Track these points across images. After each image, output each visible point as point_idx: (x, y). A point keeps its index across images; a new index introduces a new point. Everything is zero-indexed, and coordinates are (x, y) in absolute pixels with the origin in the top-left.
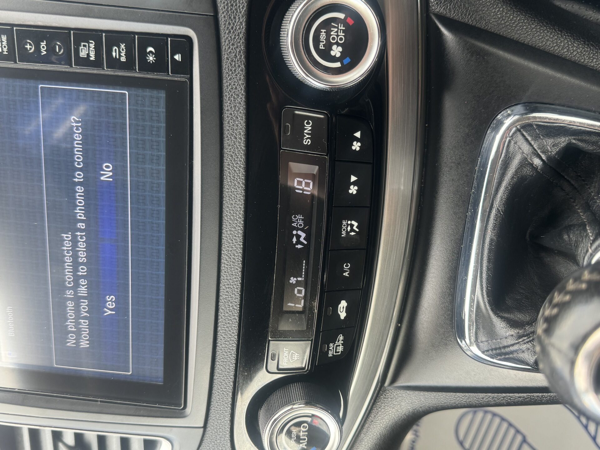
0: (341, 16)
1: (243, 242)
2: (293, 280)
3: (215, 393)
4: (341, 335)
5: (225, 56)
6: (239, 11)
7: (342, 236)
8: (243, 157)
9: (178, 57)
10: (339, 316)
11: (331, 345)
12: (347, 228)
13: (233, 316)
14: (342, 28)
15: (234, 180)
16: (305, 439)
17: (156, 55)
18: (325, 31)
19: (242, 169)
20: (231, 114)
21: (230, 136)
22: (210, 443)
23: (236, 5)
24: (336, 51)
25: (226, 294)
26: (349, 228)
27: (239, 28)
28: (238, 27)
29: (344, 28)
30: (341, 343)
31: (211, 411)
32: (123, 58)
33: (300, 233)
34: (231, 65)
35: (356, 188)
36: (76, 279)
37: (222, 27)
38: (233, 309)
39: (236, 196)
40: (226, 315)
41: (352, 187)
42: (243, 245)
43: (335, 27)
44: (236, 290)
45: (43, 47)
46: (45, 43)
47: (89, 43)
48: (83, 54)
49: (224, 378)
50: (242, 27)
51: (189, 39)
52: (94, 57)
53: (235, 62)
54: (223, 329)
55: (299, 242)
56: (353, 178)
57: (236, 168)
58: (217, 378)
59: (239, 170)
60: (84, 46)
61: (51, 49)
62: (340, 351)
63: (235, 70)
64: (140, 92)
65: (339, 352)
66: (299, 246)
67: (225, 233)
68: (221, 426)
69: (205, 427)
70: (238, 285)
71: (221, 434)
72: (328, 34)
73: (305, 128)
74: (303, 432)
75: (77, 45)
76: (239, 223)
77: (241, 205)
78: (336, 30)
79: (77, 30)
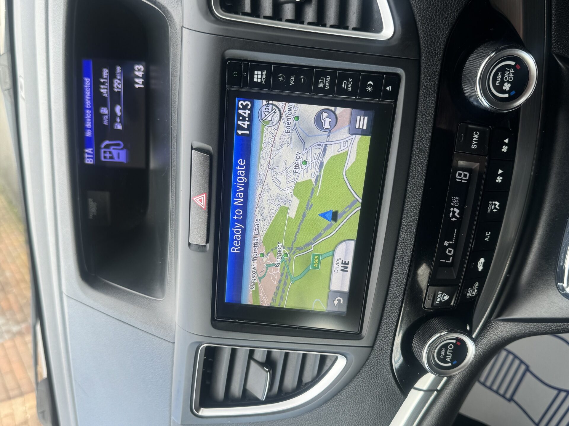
0: (513, 63)
1: (418, 217)
2: (446, 243)
3: (384, 323)
4: (477, 282)
5: (422, 87)
6: (436, 57)
7: (488, 212)
8: (427, 157)
9: (389, 88)
10: (478, 269)
11: (470, 289)
12: (492, 206)
13: (405, 268)
14: (512, 71)
15: (418, 173)
16: (450, 355)
17: (373, 86)
18: (501, 73)
19: (425, 165)
20: (422, 127)
21: (419, 142)
22: (375, 358)
23: (435, 52)
24: (507, 87)
25: (401, 253)
26: (493, 207)
27: (436, 68)
28: (435, 67)
29: (514, 72)
30: (476, 288)
31: (379, 335)
32: (349, 88)
33: (455, 210)
34: (427, 93)
35: (501, 178)
37: (423, 67)
38: (405, 263)
39: (418, 185)
40: (400, 267)
41: (498, 178)
42: (418, 218)
43: (508, 71)
44: (409, 250)
45: (292, 80)
46: (294, 77)
47: (326, 78)
48: (320, 85)
49: (392, 312)
50: (437, 67)
51: (398, 75)
52: (328, 88)
53: (430, 91)
54: (396, 277)
55: (454, 216)
56: (500, 172)
57: (421, 165)
58: (387, 312)
59: (423, 166)
60: (323, 79)
61: (297, 80)
62: (474, 294)
63: (429, 97)
65: (473, 295)
66: (454, 219)
67: (406, 210)
68: (385, 346)
69: (372, 347)
70: (411, 247)
71: (384, 352)
72: (503, 76)
73: (474, 137)
74: (450, 350)
75: (317, 79)
76: (418, 203)
77: (421, 190)
78: (508, 72)
79: (319, 68)
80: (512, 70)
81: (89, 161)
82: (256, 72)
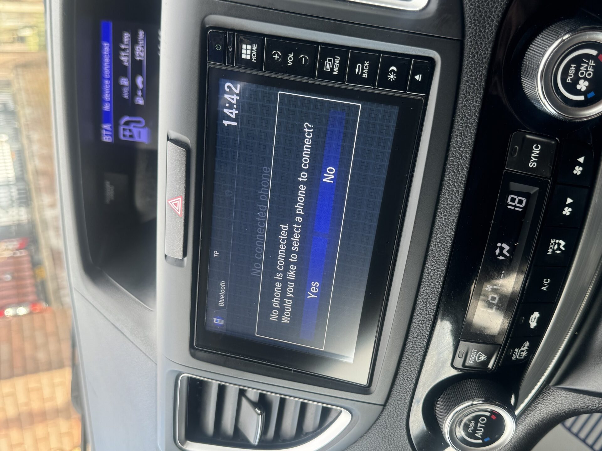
0: (594, 52)
1: (450, 251)
2: (489, 288)
3: (400, 378)
4: (528, 342)
5: (465, 78)
6: (486, 37)
7: (548, 253)
8: (465, 174)
9: (418, 77)
10: (530, 325)
11: (516, 350)
12: (554, 246)
13: (429, 315)
15: (452, 194)
16: (481, 430)
17: (397, 73)
18: (575, 66)
19: (462, 184)
20: (461, 133)
21: (456, 153)
22: (387, 419)
23: (485, 32)
24: (583, 85)
25: (425, 294)
26: (556, 247)
27: (485, 54)
28: (483, 52)
29: (594, 65)
30: (526, 349)
31: (392, 392)
32: (365, 75)
33: (504, 245)
34: (470, 87)
35: (570, 210)
36: (287, 264)
37: (467, 51)
38: (429, 309)
39: (452, 209)
40: (423, 313)
41: (566, 209)
42: (450, 253)
43: (585, 63)
44: (435, 292)
45: (290, 59)
46: (293, 55)
47: (335, 58)
48: (327, 68)
49: (411, 367)
50: (487, 52)
51: (431, 60)
52: (337, 72)
53: (474, 85)
54: (417, 324)
55: (501, 254)
56: (569, 201)
57: (457, 183)
58: (404, 366)
59: (459, 186)
60: (330, 61)
61: (297, 60)
62: (523, 355)
63: (472, 93)
64: (374, 106)
65: (522, 357)
66: (501, 258)
67: (434, 241)
68: (400, 406)
69: (384, 405)
70: (438, 289)
71: (399, 413)
72: (578, 69)
73: (533, 151)
74: (481, 424)
75: (323, 59)
76: (450, 233)
77: (455, 217)
78: (586, 65)
79: (325, 45)
80: (591, 63)
81: (107, 139)
82: (244, 46)
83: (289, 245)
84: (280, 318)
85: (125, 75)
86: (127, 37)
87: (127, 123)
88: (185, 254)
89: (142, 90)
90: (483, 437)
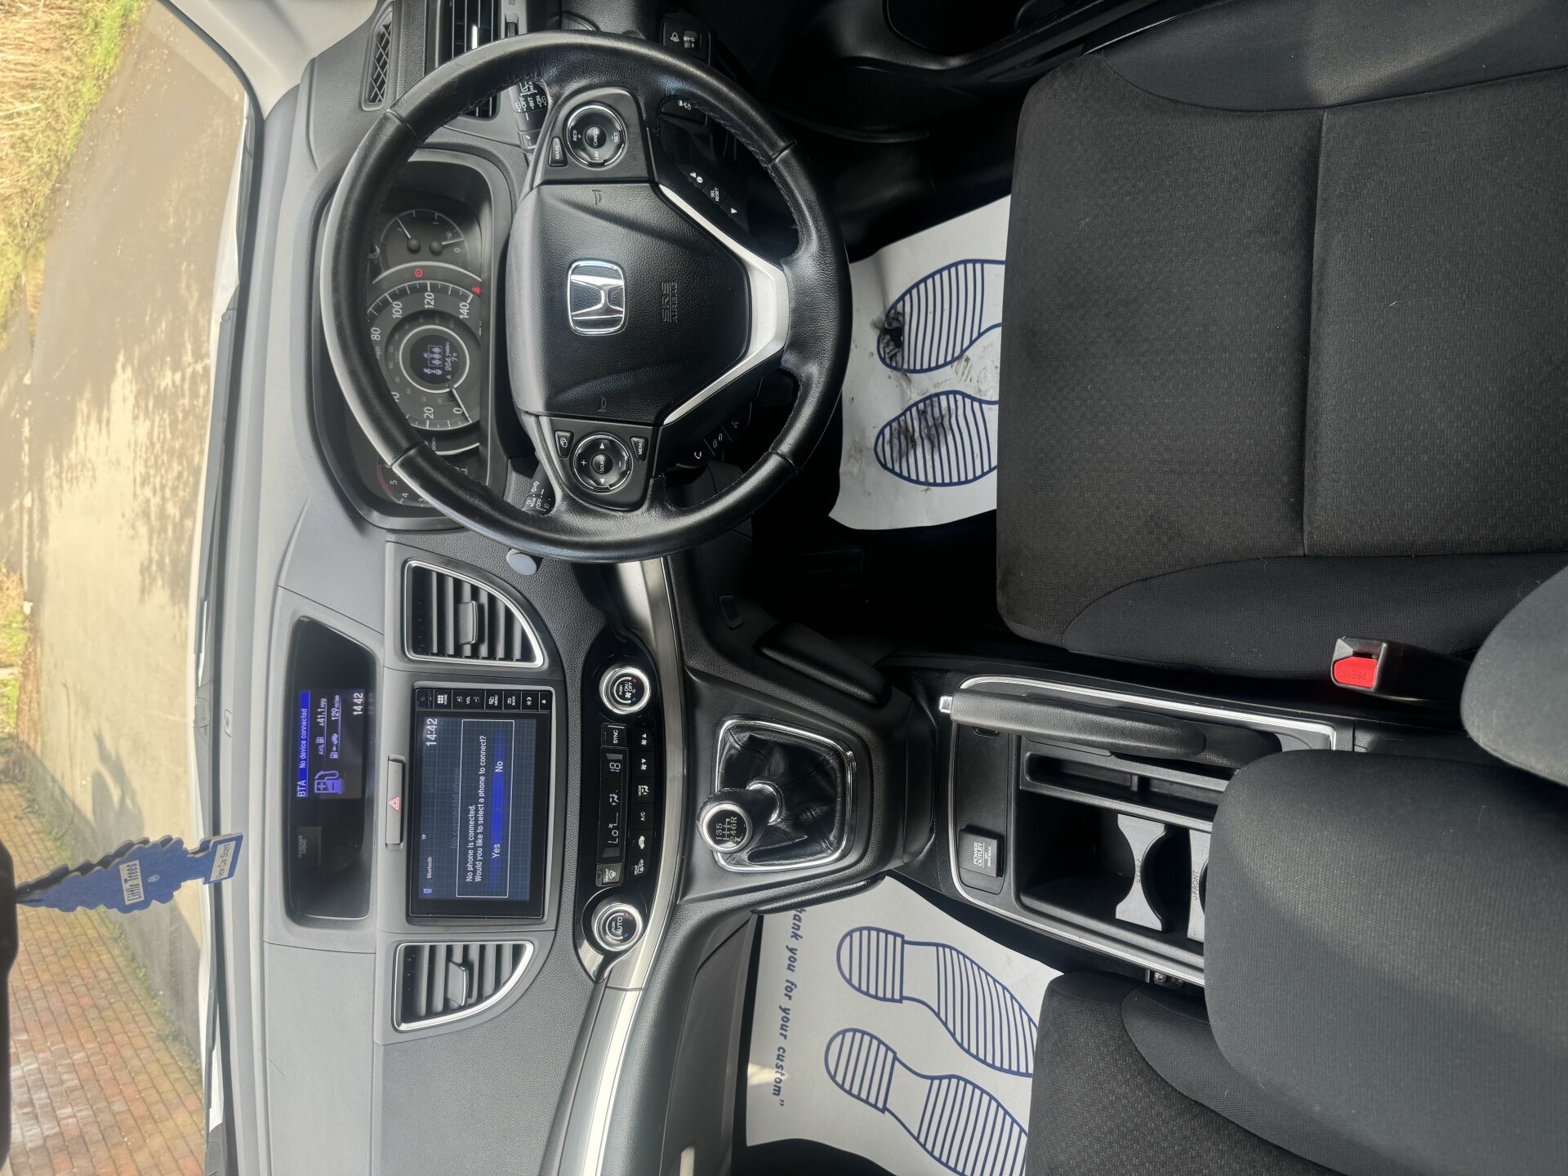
0: (630, 679)
2: (611, 826)
4: (643, 860)
5: (569, 700)
7: (639, 795)
9: (544, 702)
10: (640, 846)
11: (636, 866)
12: (641, 790)
13: (575, 850)
14: (630, 684)
15: (574, 766)
16: (620, 928)
17: (532, 701)
18: (622, 686)
19: (579, 759)
21: (572, 741)
22: (560, 942)
24: (628, 695)
26: (643, 791)
28: (577, 685)
30: (644, 865)
31: (560, 916)
32: (513, 704)
33: (614, 795)
35: (645, 766)
36: (476, 835)
37: (568, 685)
38: (574, 845)
39: (576, 776)
40: (571, 850)
41: (643, 766)
42: (580, 804)
43: (626, 684)
44: (576, 833)
45: (468, 700)
47: (494, 697)
48: (491, 703)
49: (569, 893)
50: (579, 685)
51: (550, 692)
52: (497, 704)
55: (613, 801)
56: (643, 761)
57: (576, 759)
60: (492, 699)
61: (472, 701)
62: (644, 870)
64: (522, 721)
65: (641, 872)
66: (614, 804)
68: (567, 928)
69: (556, 930)
70: (577, 830)
72: (623, 688)
73: (614, 734)
74: (619, 923)
75: (488, 698)
76: (578, 791)
77: (579, 780)
78: (627, 686)
79: (488, 690)
81: (301, 794)
82: (439, 696)
83: (476, 820)
84: (474, 879)
85: (322, 735)
86: (324, 702)
87: (322, 777)
88: (401, 840)
89: (337, 746)
90: (623, 934)
